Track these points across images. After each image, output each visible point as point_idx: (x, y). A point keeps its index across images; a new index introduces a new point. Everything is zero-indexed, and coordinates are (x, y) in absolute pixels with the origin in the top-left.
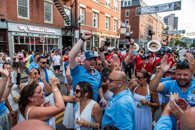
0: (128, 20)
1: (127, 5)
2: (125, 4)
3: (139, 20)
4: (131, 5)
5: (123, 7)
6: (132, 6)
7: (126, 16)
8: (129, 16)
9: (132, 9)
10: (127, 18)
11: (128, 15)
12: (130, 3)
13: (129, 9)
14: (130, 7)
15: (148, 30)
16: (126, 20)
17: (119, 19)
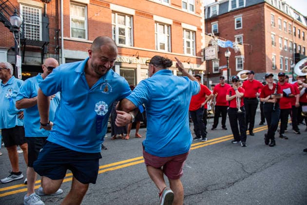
0: (241, 35)
1: (238, 7)
2: (232, 5)
3: (264, 32)
4: (244, 6)
5: (229, 11)
6: (247, 6)
7: (236, 28)
8: (241, 28)
9: (248, 13)
10: (238, 32)
11: (239, 25)
12: (243, 2)
13: (241, 12)
14: (244, 8)
15: (291, 53)
16: (236, 36)
17: (200, 30)
